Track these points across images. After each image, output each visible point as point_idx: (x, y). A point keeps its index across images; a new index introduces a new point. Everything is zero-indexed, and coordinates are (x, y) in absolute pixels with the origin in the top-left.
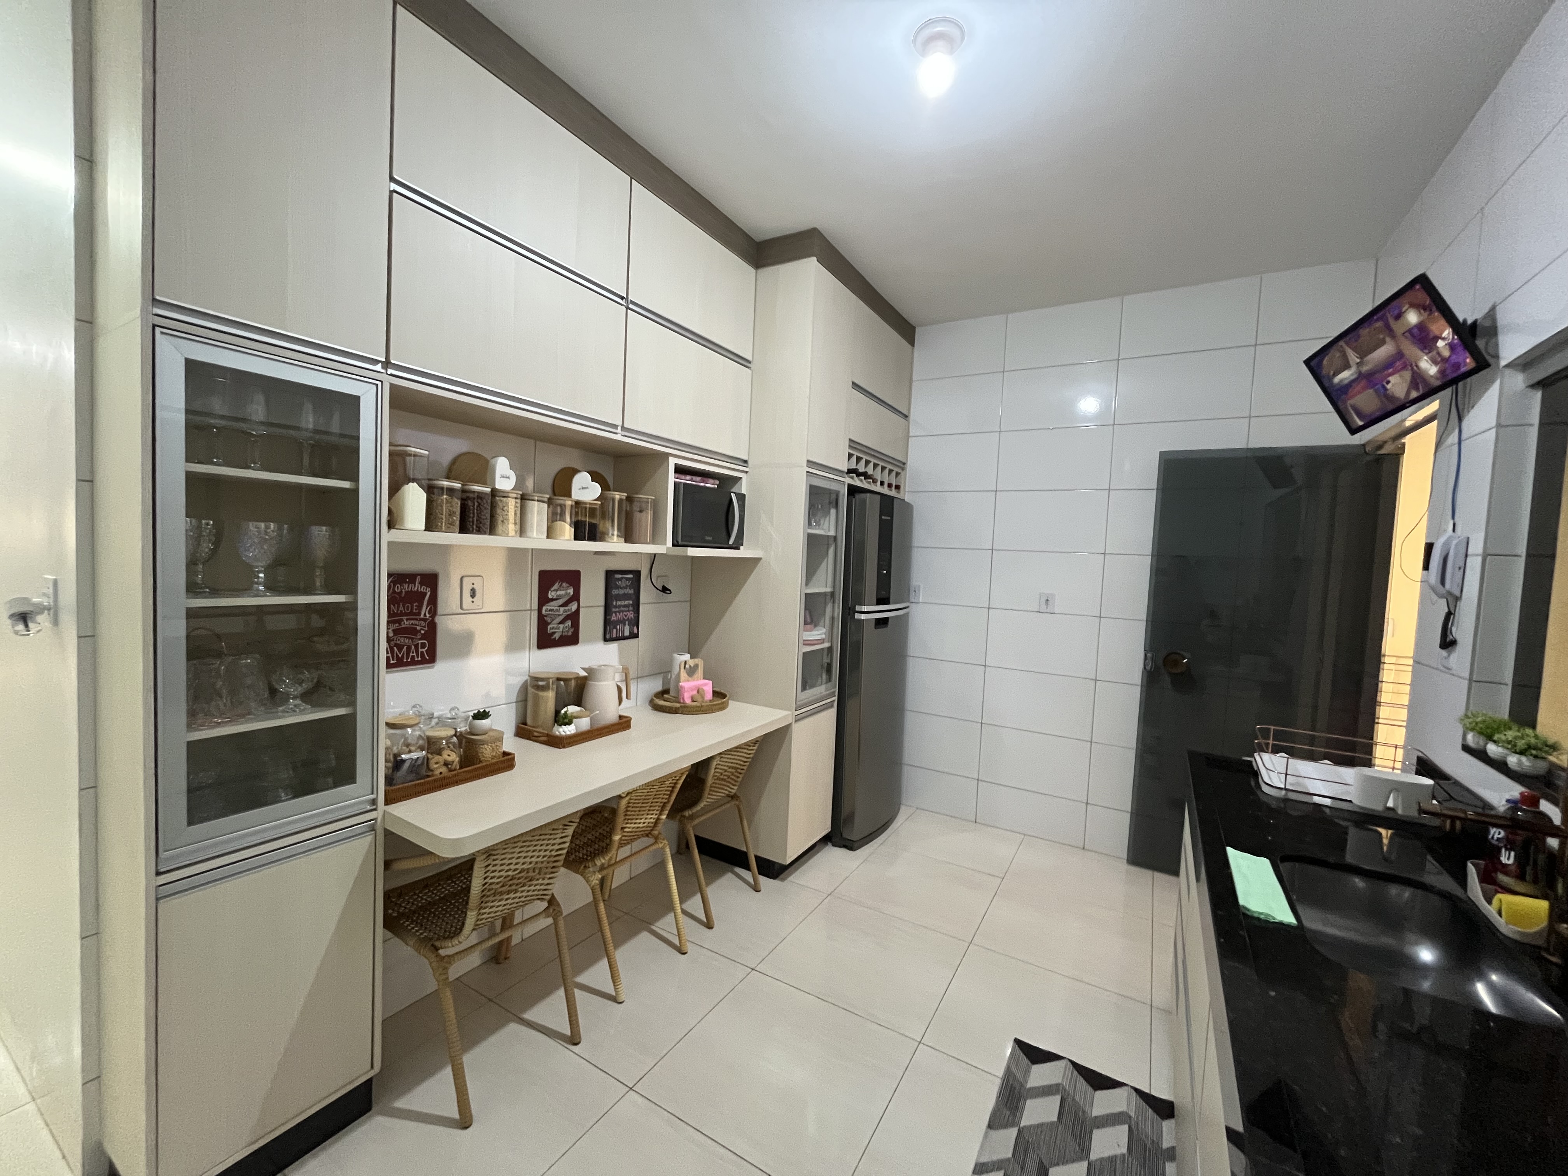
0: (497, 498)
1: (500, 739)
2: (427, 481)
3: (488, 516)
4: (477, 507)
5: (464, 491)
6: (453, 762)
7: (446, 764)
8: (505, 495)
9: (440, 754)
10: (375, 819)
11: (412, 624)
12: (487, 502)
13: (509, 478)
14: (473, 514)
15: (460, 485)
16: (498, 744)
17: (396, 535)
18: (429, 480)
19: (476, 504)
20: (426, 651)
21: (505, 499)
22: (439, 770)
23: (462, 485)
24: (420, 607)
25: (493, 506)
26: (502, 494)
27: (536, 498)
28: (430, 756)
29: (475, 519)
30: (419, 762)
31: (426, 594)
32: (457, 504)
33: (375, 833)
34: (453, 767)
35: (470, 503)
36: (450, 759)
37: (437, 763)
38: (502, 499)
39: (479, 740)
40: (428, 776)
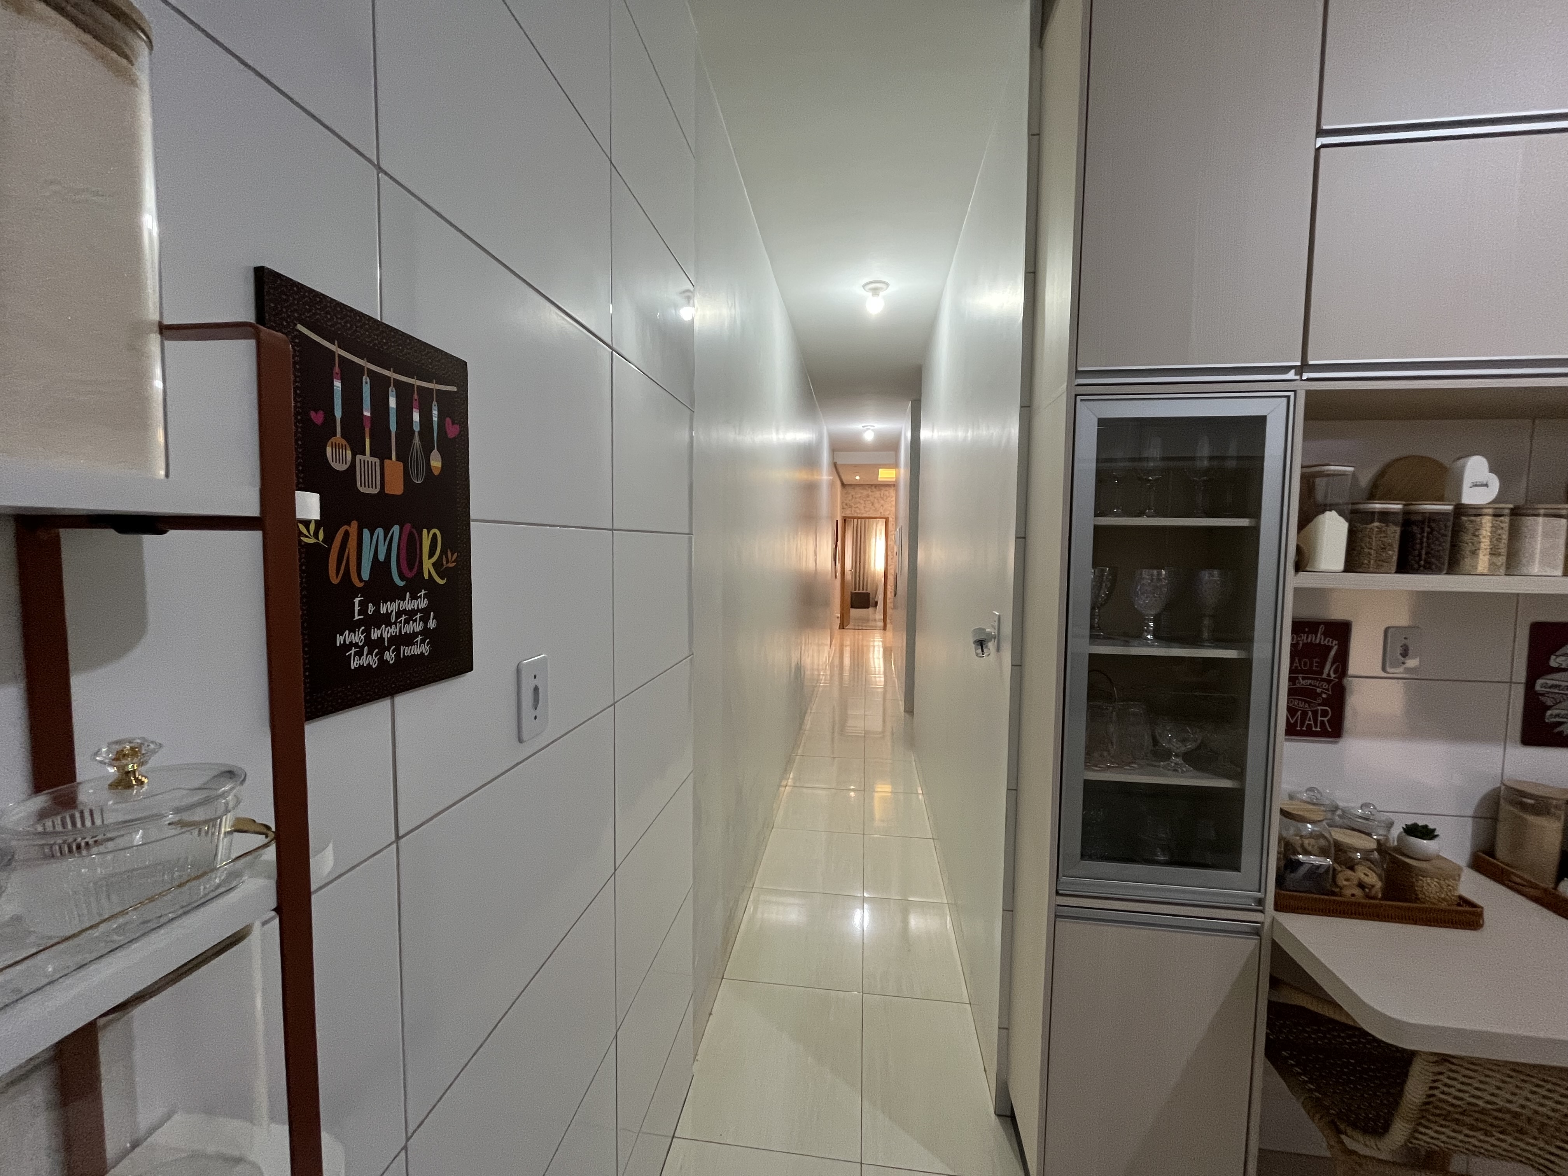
0: (1464, 518)
1: (1454, 875)
2: (1350, 506)
3: (1448, 546)
4: (1429, 533)
5: (1406, 513)
6: (1373, 886)
7: (1361, 885)
8: (1479, 512)
9: (1352, 868)
10: (1262, 923)
11: (1310, 685)
12: (1446, 526)
13: (1486, 485)
14: (1421, 543)
15: (1400, 506)
16: (1451, 882)
17: (1305, 580)
18: (1353, 504)
19: (1427, 529)
20: (1328, 721)
21: (1478, 519)
22: (1351, 891)
23: (1405, 505)
24: (1322, 666)
25: (1457, 530)
26: (1474, 512)
27: (1542, 512)
28: (1338, 868)
29: (1424, 552)
30: (1321, 871)
31: (1332, 647)
32: (1394, 532)
33: (1261, 939)
34: (1373, 892)
35: (1416, 529)
36: (1366, 880)
37: (1347, 880)
38: (1473, 518)
39: (1420, 869)
40: (1334, 894)
